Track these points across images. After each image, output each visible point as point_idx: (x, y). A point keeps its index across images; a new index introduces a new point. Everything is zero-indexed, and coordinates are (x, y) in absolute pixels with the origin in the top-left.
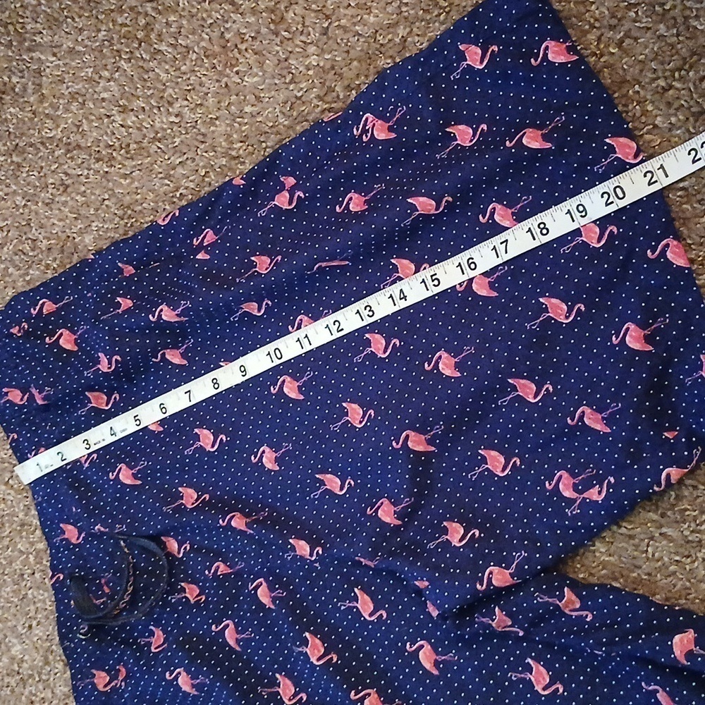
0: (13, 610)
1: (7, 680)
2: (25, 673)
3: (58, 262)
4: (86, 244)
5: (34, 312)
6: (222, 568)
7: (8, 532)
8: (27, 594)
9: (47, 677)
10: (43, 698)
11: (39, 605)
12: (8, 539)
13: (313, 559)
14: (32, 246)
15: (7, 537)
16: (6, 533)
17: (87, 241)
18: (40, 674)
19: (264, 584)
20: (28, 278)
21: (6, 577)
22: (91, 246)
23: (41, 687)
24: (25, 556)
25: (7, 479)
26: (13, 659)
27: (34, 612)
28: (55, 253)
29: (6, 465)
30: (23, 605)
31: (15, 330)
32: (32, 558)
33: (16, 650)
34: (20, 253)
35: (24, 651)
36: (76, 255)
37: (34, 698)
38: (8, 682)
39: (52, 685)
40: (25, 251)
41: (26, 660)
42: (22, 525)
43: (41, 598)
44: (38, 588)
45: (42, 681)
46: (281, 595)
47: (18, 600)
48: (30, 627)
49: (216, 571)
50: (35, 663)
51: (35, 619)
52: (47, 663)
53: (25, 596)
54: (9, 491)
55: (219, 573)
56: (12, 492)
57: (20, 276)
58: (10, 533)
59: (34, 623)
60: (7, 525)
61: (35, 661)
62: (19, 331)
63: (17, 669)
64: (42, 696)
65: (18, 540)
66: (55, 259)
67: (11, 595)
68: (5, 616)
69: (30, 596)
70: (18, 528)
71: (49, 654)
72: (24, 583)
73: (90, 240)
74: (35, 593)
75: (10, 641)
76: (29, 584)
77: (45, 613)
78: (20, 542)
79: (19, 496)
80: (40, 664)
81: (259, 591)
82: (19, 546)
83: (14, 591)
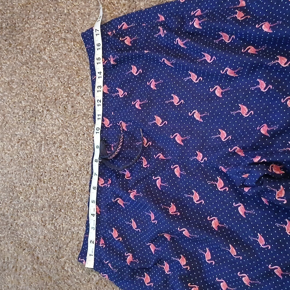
0: (72, 147)
1: (62, 173)
2: (70, 172)
3: (126, 11)
4: (140, 6)
5: (119, 27)
6: (161, 156)
7: (78, 115)
8: (79, 142)
9: (79, 176)
10: (75, 184)
11: (83, 147)
12: (77, 119)
13: (202, 162)
14: (117, 2)
15: (77, 117)
16: (77, 116)
17: (141, 4)
18: (76, 174)
19: (178, 167)
20: (112, 15)
21: (72, 133)
22: (142, 7)
23: (75, 179)
24: (82, 127)
25: (82, 95)
26: (67, 165)
27: (80, 150)
28: (126, 7)
29: (84, 89)
30: (76, 146)
31: (109, 33)
32: (85, 128)
33: (69, 162)
34: (112, 4)
35: (72, 164)
36: (135, 9)
37: (71, 182)
38: (63, 174)
39: (80, 179)
40: (114, 3)
41: (72, 167)
42: (84, 114)
43: (85, 144)
44: (85, 140)
45: (76, 177)
46: (184, 174)
47: (75, 143)
48: (77, 155)
49: (159, 156)
50: (76, 169)
51: (80, 152)
52: (80, 170)
53: (78, 142)
54: (82, 100)
55: (159, 158)
56: (83, 101)
57: (109, 14)
58: (79, 116)
59: (79, 154)
60: (78, 113)
61: (76, 168)
62: (111, 34)
63: (68, 169)
64: (75, 182)
65: (81, 120)
66: (125, 9)
67: (73, 140)
68: (68, 148)
69: (80, 143)
70: (83, 115)
71: (82, 167)
72: (79, 137)
73: (142, 5)
74: (83, 142)
75: (67, 158)
76: (81, 138)
77: (85, 151)
78: (81, 121)
79: (86, 103)
80: (78, 170)
81: (175, 170)
82: (81, 122)
83: (74, 139)
